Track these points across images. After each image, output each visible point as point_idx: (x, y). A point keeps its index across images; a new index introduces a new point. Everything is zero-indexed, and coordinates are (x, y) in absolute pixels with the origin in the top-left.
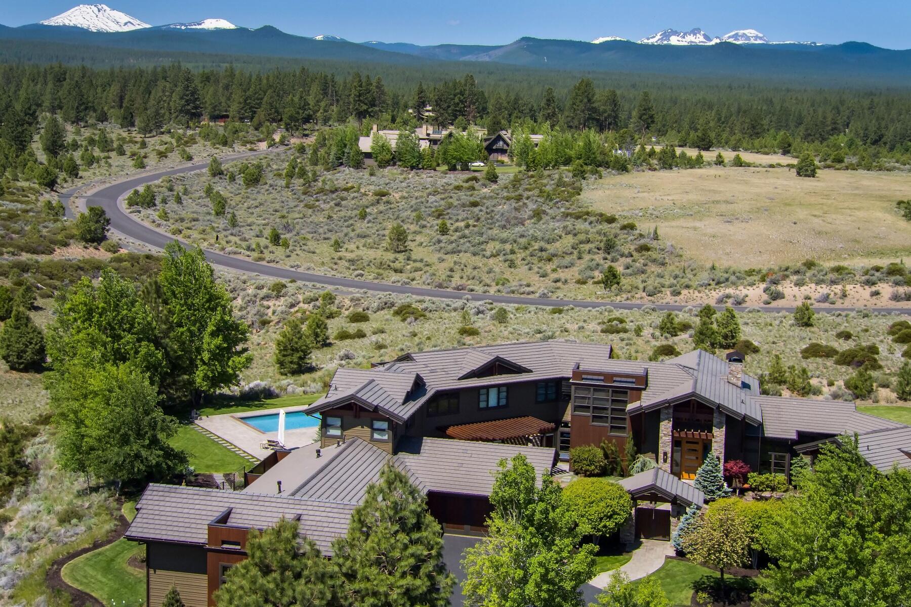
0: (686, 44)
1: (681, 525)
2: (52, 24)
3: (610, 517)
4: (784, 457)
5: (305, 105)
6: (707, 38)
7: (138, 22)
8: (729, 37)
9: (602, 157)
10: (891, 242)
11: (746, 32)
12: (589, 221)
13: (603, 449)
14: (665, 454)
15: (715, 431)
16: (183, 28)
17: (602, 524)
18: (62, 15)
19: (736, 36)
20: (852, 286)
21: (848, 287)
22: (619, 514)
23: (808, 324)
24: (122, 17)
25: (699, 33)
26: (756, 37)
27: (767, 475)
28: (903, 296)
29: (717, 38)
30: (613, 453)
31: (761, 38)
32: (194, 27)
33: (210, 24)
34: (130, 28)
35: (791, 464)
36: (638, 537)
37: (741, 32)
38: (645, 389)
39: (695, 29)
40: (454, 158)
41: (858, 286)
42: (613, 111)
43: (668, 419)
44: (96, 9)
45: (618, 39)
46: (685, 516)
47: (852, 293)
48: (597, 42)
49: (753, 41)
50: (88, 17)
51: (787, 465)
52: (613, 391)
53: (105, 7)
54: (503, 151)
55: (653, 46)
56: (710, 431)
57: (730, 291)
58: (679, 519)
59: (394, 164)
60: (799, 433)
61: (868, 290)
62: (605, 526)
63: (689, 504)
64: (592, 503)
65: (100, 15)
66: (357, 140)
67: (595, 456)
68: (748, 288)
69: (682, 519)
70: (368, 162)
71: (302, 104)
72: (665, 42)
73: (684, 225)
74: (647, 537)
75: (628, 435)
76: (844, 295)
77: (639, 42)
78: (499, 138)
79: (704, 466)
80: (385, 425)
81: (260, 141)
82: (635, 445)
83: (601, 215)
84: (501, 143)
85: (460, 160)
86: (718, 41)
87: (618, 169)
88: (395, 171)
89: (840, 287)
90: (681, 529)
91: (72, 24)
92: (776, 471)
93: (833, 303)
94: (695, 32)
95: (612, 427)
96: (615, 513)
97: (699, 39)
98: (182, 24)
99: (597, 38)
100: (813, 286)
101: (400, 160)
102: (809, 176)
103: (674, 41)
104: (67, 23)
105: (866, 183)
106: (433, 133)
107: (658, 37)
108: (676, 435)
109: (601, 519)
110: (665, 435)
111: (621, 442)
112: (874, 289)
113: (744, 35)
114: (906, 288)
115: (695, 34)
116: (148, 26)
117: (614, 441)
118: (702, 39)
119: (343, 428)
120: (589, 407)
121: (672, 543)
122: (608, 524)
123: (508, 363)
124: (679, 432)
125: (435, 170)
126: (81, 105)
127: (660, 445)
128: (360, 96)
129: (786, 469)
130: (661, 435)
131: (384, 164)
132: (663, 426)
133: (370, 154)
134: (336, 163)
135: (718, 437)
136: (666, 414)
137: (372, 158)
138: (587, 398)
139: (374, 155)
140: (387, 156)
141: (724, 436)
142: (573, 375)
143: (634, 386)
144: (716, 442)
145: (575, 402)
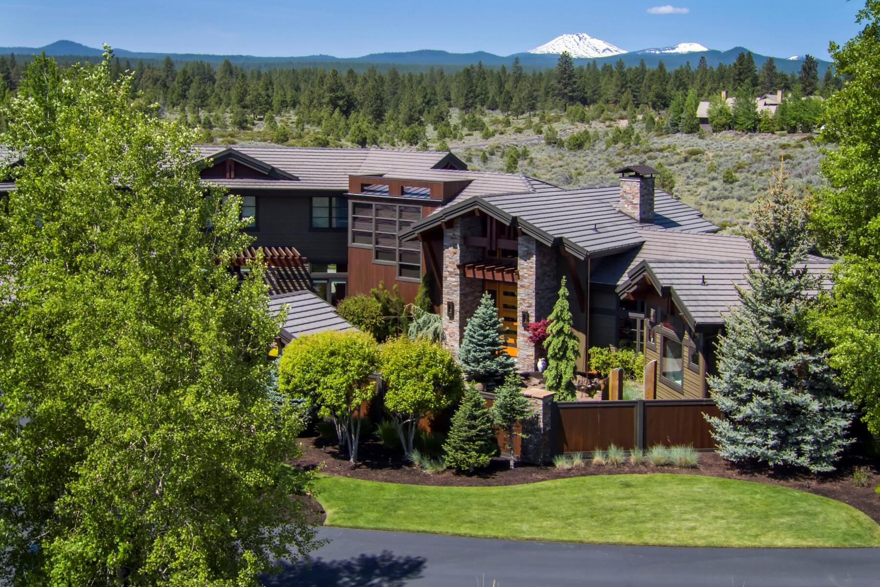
2: (538, 52)
7: (616, 49)
14: (451, 306)
15: (522, 266)
16: (658, 52)
18: (547, 45)
24: (601, 45)
32: (668, 51)
33: (684, 48)
34: (608, 54)
43: (454, 244)
44: (577, 38)
50: (570, 46)
52: (401, 209)
53: (586, 35)
56: (515, 266)
59: (731, 128)
65: (581, 43)
66: (697, 105)
70: (704, 128)
81: (622, 118)
88: (729, 135)
91: (555, 52)
95: (401, 267)
98: (657, 49)
101: (736, 124)
104: (551, 51)
110: (451, 273)
111: (412, 290)
116: (624, 52)
120: (370, 235)
123: (273, 169)
125: (773, 133)
126: (470, 92)
127: (445, 290)
130: (445, 274)
131: (719, 128)
132: (447, 259)
133: (707, 119)
134: (671, 129)
135: (526, 278)
136: (452, 238)
137: (707, 123)
138: (369, 220)
139: (710, 120)
140: (724, 120)
141: (534, 277)
142: (350, 184)
143: (428, 199)
144: (522, 286)
145: (353, 227)
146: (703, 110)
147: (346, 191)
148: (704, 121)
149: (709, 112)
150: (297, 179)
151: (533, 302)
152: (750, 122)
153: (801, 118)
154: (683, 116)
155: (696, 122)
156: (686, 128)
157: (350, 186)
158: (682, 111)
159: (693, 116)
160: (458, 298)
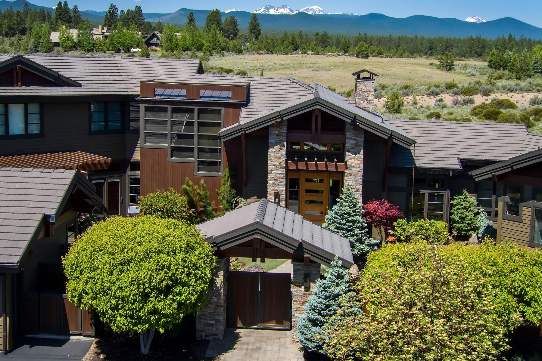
0: (279, 14)
1: (312, 299)
3: (167, 291)
4: (442, 195)
5: (21, 21)
6: (291, 10)
8: (304, 10)
9: (225, 44)
10: (435, 80)
11: (313, 7)
12: (212, 72)
13: (186, 193)
14: (277, 195)
15: (349, 157)
17: (149, 306)
19: (308, 10)
20: (420, 97)
21: (418, 98)
22: (184, 285)
23: (397, 111)
25: (286, 8)
26: (319, 11)
27: (421, 222)
28: (462, 102)
29: (297, 10)
30: (201, 200)
31: (322, 11)
35: (452, 206)
36: (231, 325)
37: (310, 8)
38: (246, 105)
40: (119, 43)
41: (425, 96)
42: (234, 30)
43: (279, 143)
45: (239, 10)
46: (319, 282)
47: (421, 101)
48: (227, 12)
49: (317, 13)
51: (445, 207)
52: (201, 111)
54: (156, 45)
55: (259, 14)
56: (342, 159)
58: (307, 289)
59: (76, 49)
60: (463, 161)
61: (433, 99)
62: (155, 311)
63: (328, 258)
64: (129, 262)
66: (50, 34)
67: (174, 204)
69: (315, 287)
70: (56, 49)
71: (19, 20)
72: (267, 13)
73: (284, 73)
74: (247, 326)
75: (222, 173)
77: (252, 12)
78: (154, 36)
79: (335, 207)
82: (233, 186)
83: (222, 68)
84: (155, 39)
85: (122, 44)
86: (297, 12)
87: (236, 52)
88: (76, 53)
89: (411, 98)
90: (314, 309)
92: (430, 217)
94: (284, 7)
95: (200, 163)
96: (176, 282)
97: (286, 11)
101: (80, 46)
102: (365, 58)
103: (272, 12)
106: (107, 32)
107: (263, 10)
108: (292, 167)
109: (146, 296)
110: (276, 167)
111: (213, 184)
112: (438, 98)
113: (312, 9)
114: (463, 97)
115: (284, 8)
117: (202, 181)
118: (288, 11)
120: (165, 135)
121: (294, 335)
122: (160, 306)
124: (296, 163)
125: (105, 52)
127: (270, 182)
128: (60, 15)
129: (445, 212)
130: (270, 167)
131: (68, 49)
132: (272, 154)
133: (58, 43)
134: (33, 50)
135: (353, 167)
136: (278, 135)
137: (59, 46)
138: (165, 122)
139: (61, 44)
140: (71, 44)
141: (362, 166)
142: (141, 89)
143: (230, 101)
144: (350, 174)
145: (145, 129)
146: (55, 37)
147: (138, 96)
148: (57, 44)
149: (60, 38)
150: (79, 85)
151: (360, 187)
152: (90, 45)
153: (124, 43)
154: (41, 41)
155: (52, 45)
156: (45, 49)
157: (141, 92)
158: (40, 38)
159: (49, 41)
160: (284, 189)
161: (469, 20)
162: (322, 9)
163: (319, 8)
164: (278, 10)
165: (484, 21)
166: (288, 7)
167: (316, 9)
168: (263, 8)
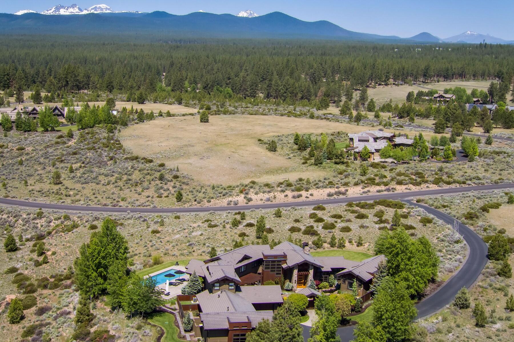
0: (69, 14)
4: (327, 277)
6: (80, 10)
8: (92, 9)
11: (101, 6)
12: (141, 162)
14: (295, 281)
15: (310, 271)
19: (95, 8)
20: (277, 193)
21: (275, 194)
23: (280, 216)
25: (76, 7)
26: (106, 9)
28: (296, 196)
29: (86, 10)
30: (278, 282)
31: (109, 9)
35: (329, 279)
37: (98, 6)
38: (287, 260)
39: (73, 5)
41: (279, 193)
43: (296, 269)
47: (277, 196)
49: (104, 11)
52: (277, 262)
54: (58, 115)
55: (50, 15)
56: (308, 271)
57: (230, 199)
60: (332, 269)
61: (283, 195)
68: (237, 197)
72: (57, 13)
73: (184, 162)
75: (282, 275)
76: (275, 198)
77: (43, 13)
78: (56, 109)
79: (310, 284)
80: (233, 284)
82: (284, 278)
83: (145, 159)
84: (57, 111)
86: (86, 12)
88: (16, 133)
89: (272, 194)
92: (325, 282)
93: (272, 201)
94: (73, 6)
95: (277, 274)
97: (75, 11)
99: (18, 11)
100: (262, 194)
101: (17, 127)
102: (206, 122)
103: (63, 12)
105: (232, 124)
107: (53, 9)
110: (295, 274)
113: (100, 8)
115: (73, 8)
118: (77, 10)
119: (220, 286)
120: (269, 268)
123: (248, 256)
124: (299, 273)
125: (36, 131)
127: (294, 278)
141: (313, 273)
144: (310, 275)
145: (265, 266)
161: (243, 14)
162: (108, 7)
163: (106, 6)
164: (67, 10)
165: (256, 15)
166: (77, 7)
167: (104, 8)
168: (53, 8)
